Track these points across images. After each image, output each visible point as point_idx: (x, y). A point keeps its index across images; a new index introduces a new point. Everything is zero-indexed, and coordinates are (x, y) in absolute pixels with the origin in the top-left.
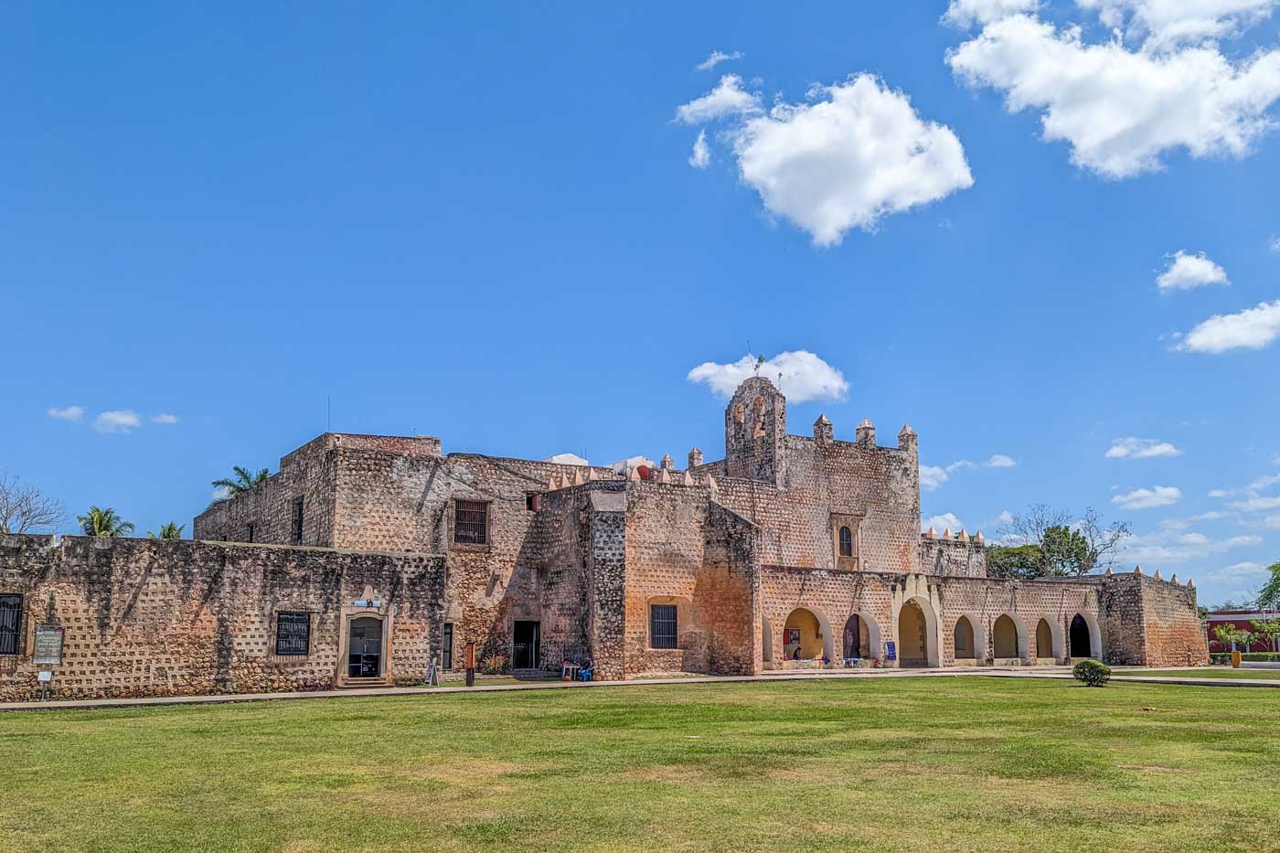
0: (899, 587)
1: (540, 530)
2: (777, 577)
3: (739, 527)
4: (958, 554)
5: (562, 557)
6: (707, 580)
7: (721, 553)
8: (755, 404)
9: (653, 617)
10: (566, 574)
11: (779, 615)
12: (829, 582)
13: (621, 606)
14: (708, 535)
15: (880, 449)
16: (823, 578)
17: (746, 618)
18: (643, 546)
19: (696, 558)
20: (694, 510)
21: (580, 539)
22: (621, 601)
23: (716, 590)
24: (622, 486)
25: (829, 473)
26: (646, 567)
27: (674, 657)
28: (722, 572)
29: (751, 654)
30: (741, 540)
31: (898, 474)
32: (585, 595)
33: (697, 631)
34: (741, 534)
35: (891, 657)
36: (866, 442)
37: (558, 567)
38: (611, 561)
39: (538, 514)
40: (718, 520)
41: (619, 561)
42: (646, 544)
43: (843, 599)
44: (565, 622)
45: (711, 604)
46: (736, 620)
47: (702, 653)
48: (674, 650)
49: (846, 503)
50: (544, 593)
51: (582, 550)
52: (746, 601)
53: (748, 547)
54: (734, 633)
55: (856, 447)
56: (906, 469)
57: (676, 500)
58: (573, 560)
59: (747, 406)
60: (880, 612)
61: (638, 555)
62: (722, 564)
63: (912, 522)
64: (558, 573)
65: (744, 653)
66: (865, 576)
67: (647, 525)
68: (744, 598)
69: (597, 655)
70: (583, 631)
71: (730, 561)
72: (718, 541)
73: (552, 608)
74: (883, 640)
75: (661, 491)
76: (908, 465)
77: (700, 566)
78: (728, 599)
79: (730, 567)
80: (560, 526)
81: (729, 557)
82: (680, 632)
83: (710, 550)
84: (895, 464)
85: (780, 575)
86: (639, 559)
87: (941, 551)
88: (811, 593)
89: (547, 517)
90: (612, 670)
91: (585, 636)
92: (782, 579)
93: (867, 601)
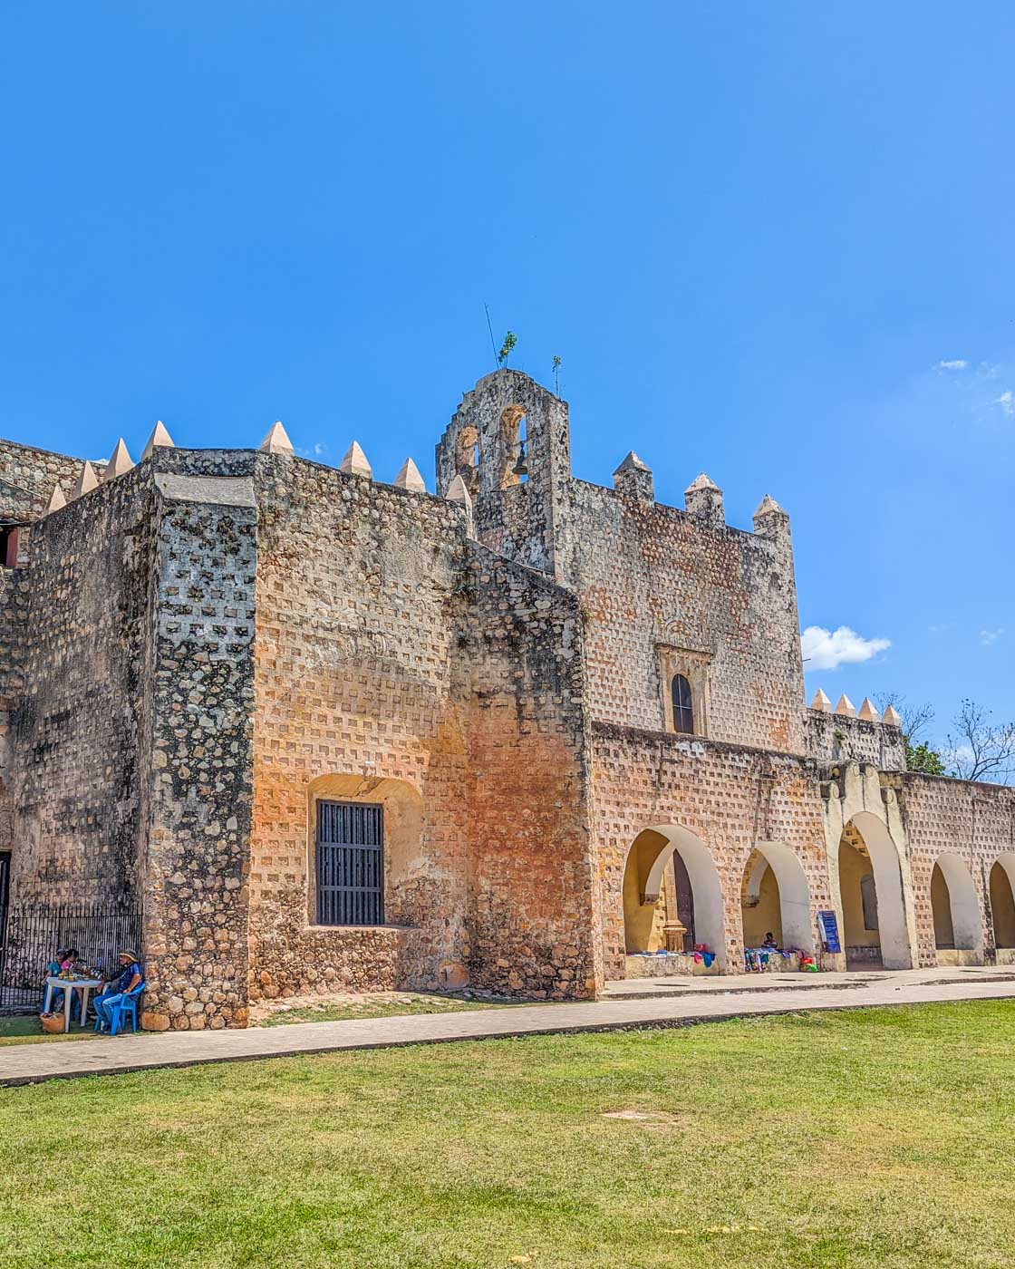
0: (834, 789)
1: (22, 615)
2: (607, 751)
3: (543, 604)
4: (864, 745)
5: (74, 675)
6: (460, 741)
7: (494, 669)
8: (502, 424)
9: (321, 834)
10: (81, 717)
11: (613, 841)
12: (709, 769)
13: (238, 786)
14: (461, 622)
15: (733, 532)
16: (698, 761)
17: (568, 841)
18: (298, 631)
19: (433, 680)
20: (427, 558)
21: (120, 616)
22: (238, 770)
23: (485, 766)
24: (244, 465)
25: (651, 564)
26: (304, 692)
27: (378, 948)
28: (499, 720)
29: (585, 942)
30: (548, 634)
31: (763, 583)
32: (129, 768)
33: (437, 875)
34: (548, 621)
35: (829, 947)
36: (708, 515)
37: (62, 702)
38: (210, 648)
39: (19, 575)
40: (485, 587)
41: (234, 650)
42: (308, 630)
43: (737, 810)
44: (72, 849)
45: (472, 802)
46: (539, 848)
47: (449, 938)
48: (379, 929)
49: (681, 627)
50: (23, 775)
51: (125, 644)
52: (566, 796)
53: (568, 654)
54: (537, 883)
55: (693, 523)
56: (775, 576)
57: (384, 525)
58: (102, 674)
59: (485, 428)
60: (805, 843)
61: (286, 655)
62: (500, 699)
63: (791, 676)
64: (60, 718)
65: (566, 937)
66: (775, 761)
67: (311, 576)
68: (560, 787)
69: (157, 944)
70: (122, 872)
71: (520, 689)
72: (488, 640)
73: (43, 813)
74: (815, 907)
75: (346, 493)
76: (778, 569)
77: (443, 702)
78: (517, 790)
79: (520, 707)
80: (73, 594)
81: (517, 681)
82: (392, 878)
83: (467, 662)
84: (757, 564)
85: (612, 746)
86: (288, 666)
87: (839, 737)
88: (676, 793)
89: (41, 579)
90: (206, 993)
91: (125, 887)
92: (617, 756)
93: (781, 817)
